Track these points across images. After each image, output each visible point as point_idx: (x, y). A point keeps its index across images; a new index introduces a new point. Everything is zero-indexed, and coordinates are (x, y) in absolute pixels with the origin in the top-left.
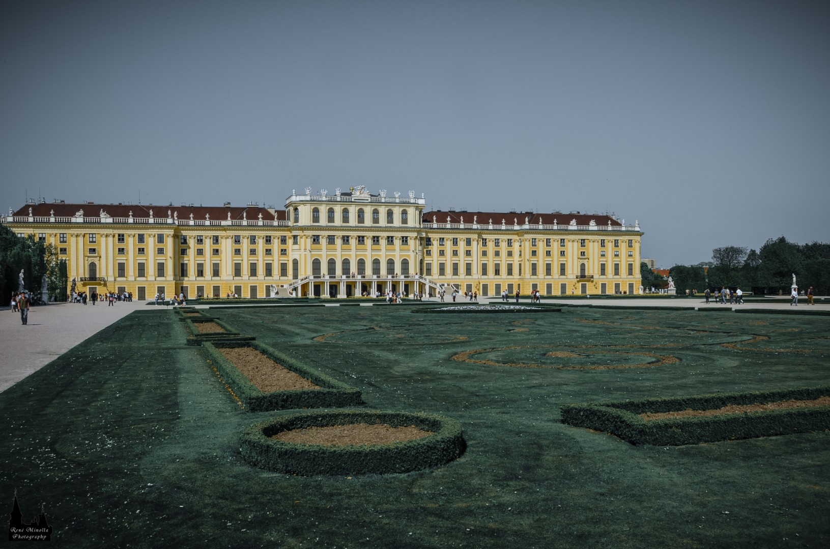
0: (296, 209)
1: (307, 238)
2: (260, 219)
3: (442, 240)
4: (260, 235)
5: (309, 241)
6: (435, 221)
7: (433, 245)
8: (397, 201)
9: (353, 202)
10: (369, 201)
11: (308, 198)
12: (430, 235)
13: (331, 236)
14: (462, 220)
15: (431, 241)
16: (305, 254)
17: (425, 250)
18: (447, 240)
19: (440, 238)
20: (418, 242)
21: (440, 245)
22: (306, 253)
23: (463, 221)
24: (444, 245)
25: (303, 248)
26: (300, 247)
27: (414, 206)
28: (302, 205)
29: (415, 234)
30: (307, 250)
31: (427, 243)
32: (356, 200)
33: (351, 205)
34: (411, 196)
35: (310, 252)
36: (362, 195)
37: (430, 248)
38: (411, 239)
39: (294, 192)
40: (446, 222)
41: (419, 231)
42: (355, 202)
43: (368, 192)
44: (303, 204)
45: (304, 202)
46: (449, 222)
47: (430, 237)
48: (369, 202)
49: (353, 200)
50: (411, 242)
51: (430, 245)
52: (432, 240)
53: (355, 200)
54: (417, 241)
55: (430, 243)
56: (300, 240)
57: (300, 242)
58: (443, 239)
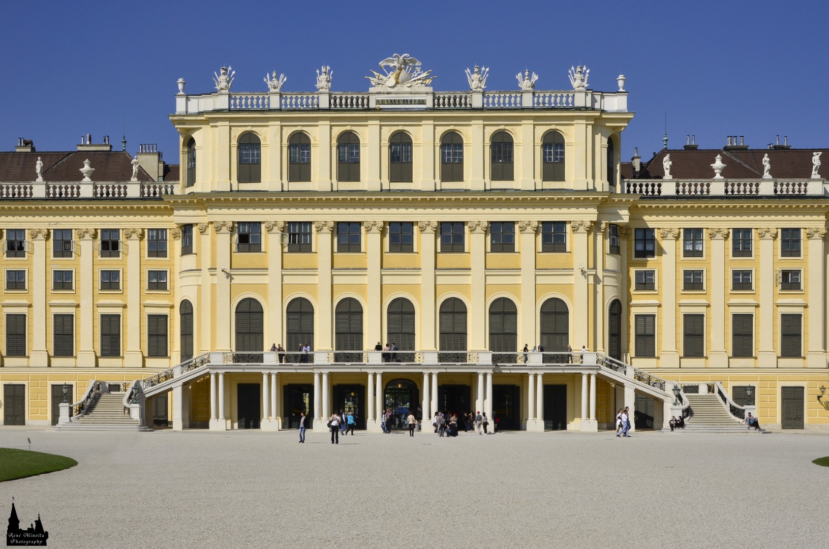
0: (190, 143)
1: (218, 230)
2: (87, 179)
3: (693, 235)
4: (83, 227)
5: (225, 242)
6: (667, 172)
7: (661, 252)
8: (528, 101)
9: (374, 110)
10: (429, 104)
11: (222, 102)
12: (651, 221)
13: (300, 223)
14: (767, 166)
15: (653, 240)
16: (213, 285)
17: (633, 271)
18: (712, 236)
19: (687, 231)
20: (602, 243)
21: (687, 253)
22: (215, 280)
23: (771, 172)
24: (699, 254)
25: (206, 264)
26: (199, 262)
27: (587, 118)
28: (206, 129)
29: (590, 215)
30: (218, 271)
31: (640, 247)
32: (383, 102)
33: (367, 119)
34: (576, 84)
35: (229, 276)
36: (405, 88)
37: (652, 263)
38: (575, 229)
39: (180, 86)
40: (711, 174)
41: (604, 204)
42: (380, 110)
43: (425, 75)
44: (206, 122)
45: (212, 117)
46: (718, 176)
47: (650, 225)
48: (427, 110)
49: (373, 105)
50: (576, 241)
51: (652, 254)
52: (657, 235)
53: (378, 102)
54: (600, 237)
55: (649, 247)
56: (199, 242)
57: (199, 246)
58: (700, 230)
